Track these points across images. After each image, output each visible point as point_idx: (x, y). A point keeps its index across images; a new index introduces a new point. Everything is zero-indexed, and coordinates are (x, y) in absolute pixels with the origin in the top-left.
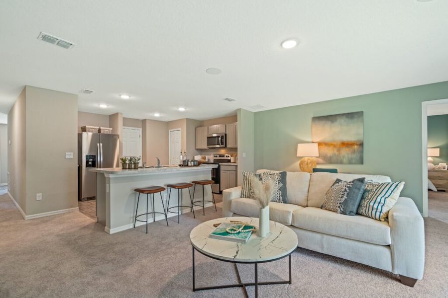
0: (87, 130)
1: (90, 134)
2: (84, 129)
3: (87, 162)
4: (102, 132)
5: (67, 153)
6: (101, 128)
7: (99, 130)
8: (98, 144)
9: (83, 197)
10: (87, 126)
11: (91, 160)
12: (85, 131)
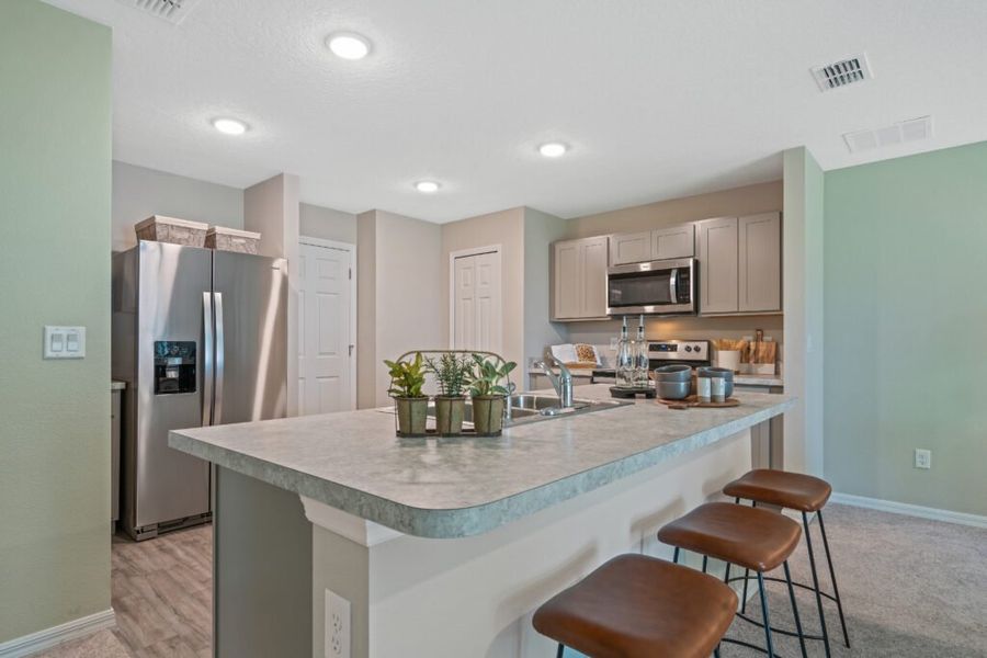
0: (160, 232)
1: (173, 249)
2: (147, 231)
3: (160, 370)
4: (221, 245)
5: (51, 330)
6: (219, 229)
7: (211, 239)
8: (207, 295)
9: (139, 525)
10: (159, 219)
11: (178, 361)
12: (153, 237)
